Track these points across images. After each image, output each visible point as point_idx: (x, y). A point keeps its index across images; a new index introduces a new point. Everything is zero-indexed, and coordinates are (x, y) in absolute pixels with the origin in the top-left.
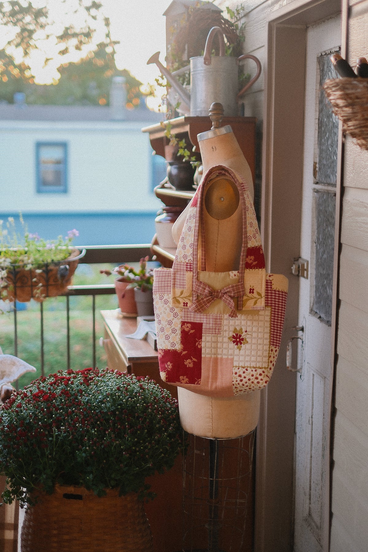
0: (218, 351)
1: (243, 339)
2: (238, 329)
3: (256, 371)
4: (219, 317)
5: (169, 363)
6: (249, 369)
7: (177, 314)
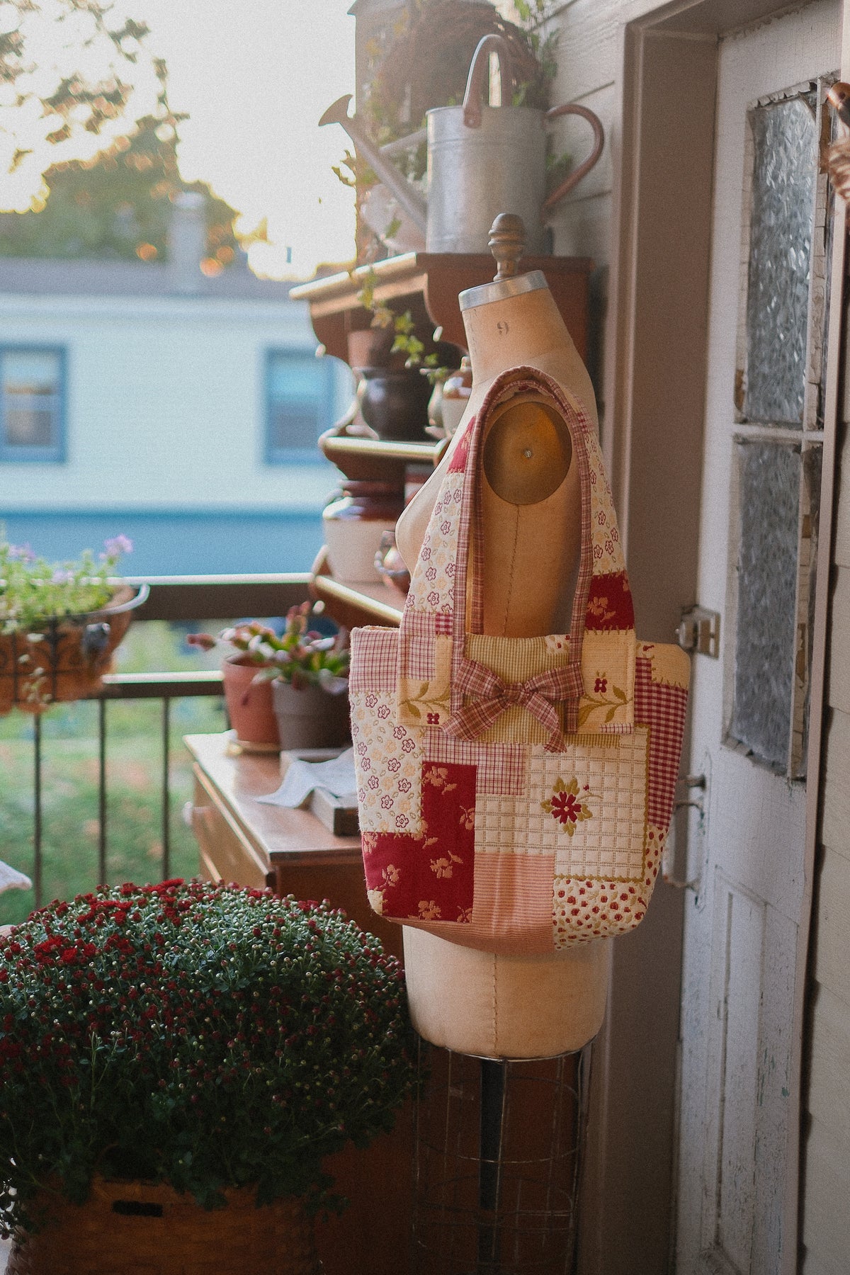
0: (516, 837)
1: (580, 806)
2: (566, 781)
3: (612, 887)
4: (517, 752)
5: (390, 868)
6: (594, 882)
7: (413, 743)
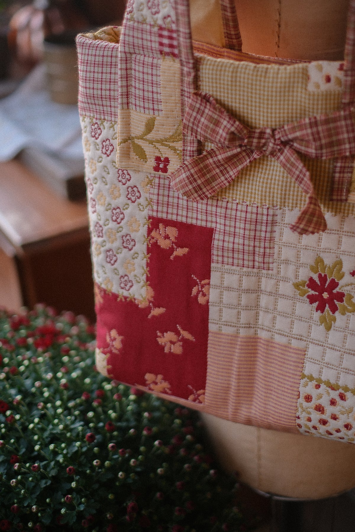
0: (260, 318)
1: (343, 295)
2: (329, 260)
4: (265, 218)
5: (114, 332)
6: (349, 394)
7: (139, 192)
